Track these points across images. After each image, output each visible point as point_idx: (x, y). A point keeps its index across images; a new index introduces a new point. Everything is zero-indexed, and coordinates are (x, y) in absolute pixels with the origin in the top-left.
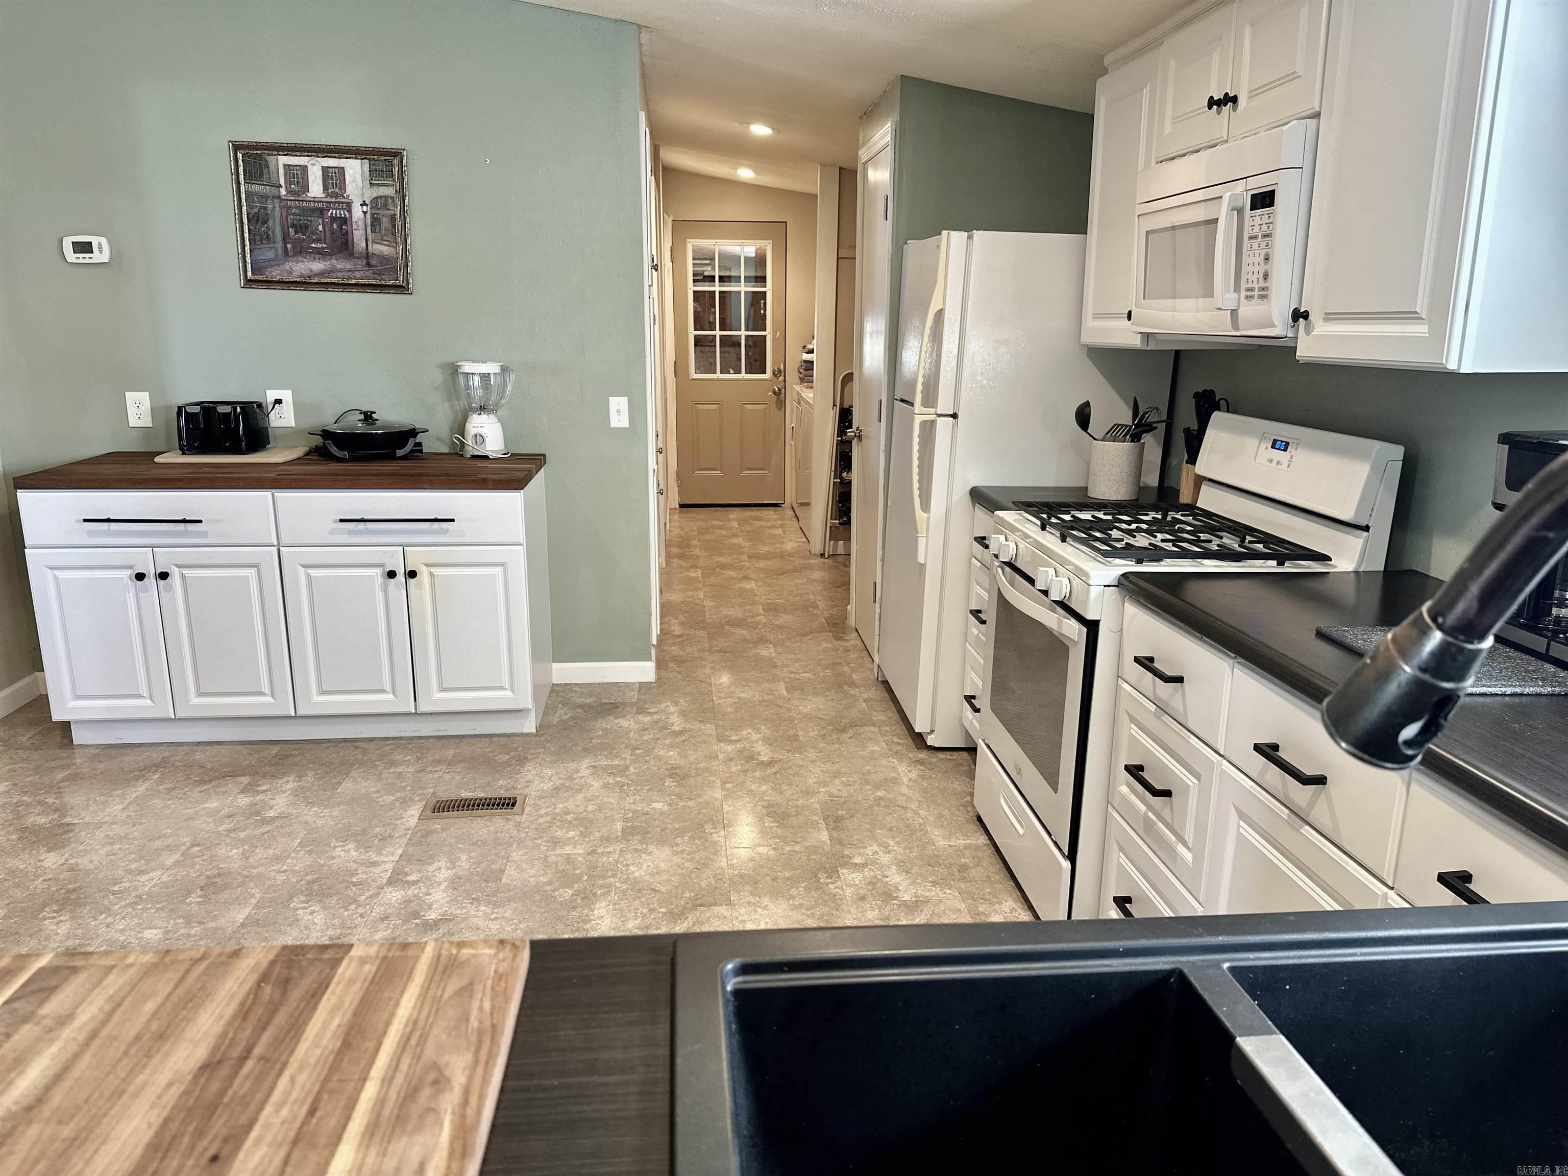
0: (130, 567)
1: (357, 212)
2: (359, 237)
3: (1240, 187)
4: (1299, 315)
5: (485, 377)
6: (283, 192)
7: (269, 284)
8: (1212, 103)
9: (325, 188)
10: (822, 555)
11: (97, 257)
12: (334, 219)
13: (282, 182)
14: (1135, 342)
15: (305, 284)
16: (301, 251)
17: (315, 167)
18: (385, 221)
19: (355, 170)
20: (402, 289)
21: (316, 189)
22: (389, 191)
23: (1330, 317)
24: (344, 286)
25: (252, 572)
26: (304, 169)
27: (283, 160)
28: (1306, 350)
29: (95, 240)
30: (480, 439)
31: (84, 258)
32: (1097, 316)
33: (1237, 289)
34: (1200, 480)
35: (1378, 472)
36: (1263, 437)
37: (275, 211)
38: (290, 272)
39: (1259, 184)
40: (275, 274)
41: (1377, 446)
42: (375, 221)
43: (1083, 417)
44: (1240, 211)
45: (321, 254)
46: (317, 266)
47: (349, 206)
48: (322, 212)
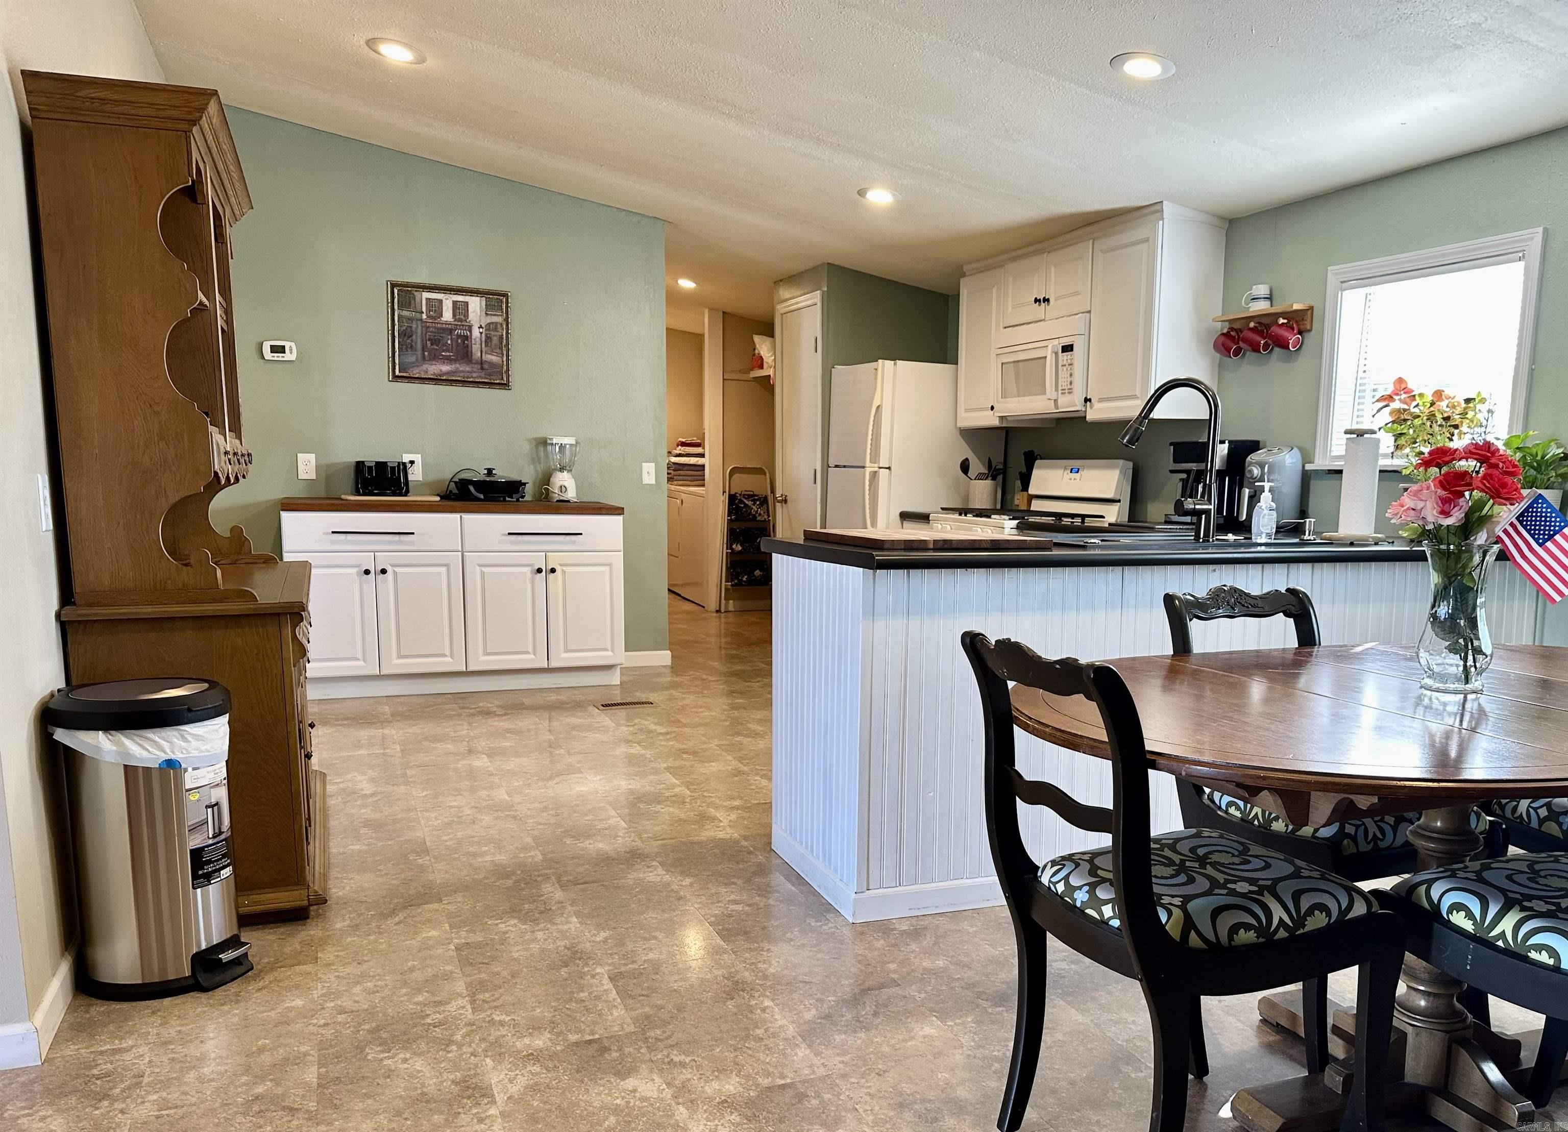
0: (358, 566)
1: (476, 332)
2: (476, 349)
3: (1056, 342)
4: (1087, 400)
5: (562, 447)
6: (424, 316)
7: (411, 379)
8: (1036, 300)
9: (454, 315)
10: (718, 611)
11: (289, 356)
12: (459, 336)
13: (424, 309)
14: (996, 422)
15: (437, 380)
16: (435, 357)
17: (448, 301)
18: (495, 340)
19: (475, 304)
20: (505, 386)
21: (447, 316)
22: (499, 319)
23: (1101, 400)
24: (464, 383)
25: (443, 570)
26: (441, 301)
27: (426, 295)
28: (1090, 417)
29: (287, 345)
30: (563, 488)
31: (277, 357)
32: (967, 411)
33: (1057, 390)
34: (1032, 497)
35: (1123, 473)
36: (1065, 469)
37: (418, 328)
38: (426, 372)
39: (1066, 341)
40: (415, 372)
41: (1121, 462)
42: (488, 339)
43: (965, 467)
44: (1056, 353)
45: (449, 360)
46: (445, 368)
47: (470, 328)
48: (451, 331)
